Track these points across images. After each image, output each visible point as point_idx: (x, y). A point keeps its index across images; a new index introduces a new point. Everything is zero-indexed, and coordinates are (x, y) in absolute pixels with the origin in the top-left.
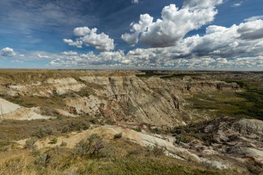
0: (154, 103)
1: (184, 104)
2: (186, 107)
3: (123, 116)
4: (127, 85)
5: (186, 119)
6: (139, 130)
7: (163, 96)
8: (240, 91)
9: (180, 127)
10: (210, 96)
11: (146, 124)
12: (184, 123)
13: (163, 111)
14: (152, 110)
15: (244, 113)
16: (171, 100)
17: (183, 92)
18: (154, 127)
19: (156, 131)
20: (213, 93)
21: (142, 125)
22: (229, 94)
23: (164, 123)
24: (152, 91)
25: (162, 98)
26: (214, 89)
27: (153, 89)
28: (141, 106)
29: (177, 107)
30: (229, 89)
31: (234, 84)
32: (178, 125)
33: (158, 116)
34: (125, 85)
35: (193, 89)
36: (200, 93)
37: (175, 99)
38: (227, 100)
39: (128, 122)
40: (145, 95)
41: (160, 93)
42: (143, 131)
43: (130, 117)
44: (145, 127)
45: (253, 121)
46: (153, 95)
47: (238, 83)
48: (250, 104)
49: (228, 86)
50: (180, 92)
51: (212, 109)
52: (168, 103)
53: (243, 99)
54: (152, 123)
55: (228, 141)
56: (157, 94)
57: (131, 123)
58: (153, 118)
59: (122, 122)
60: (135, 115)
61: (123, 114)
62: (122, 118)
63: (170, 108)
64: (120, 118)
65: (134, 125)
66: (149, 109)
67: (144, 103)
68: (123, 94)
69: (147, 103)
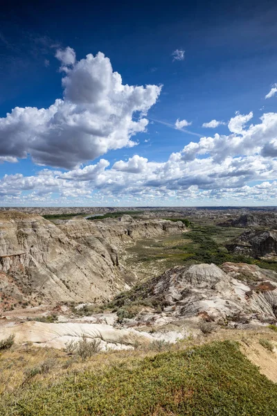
0: (79, 264)
1: (125, 258)
2: (128, 262)
3: (18, 297)
4: (26, 236)
5: (129, 280)
6: (52, 319)
7: (93, 248)
8: (186, 231)
9: (123, 295)
10: (157, 241)
11: (66, 304)
12: (128, 287)
13: (95, 273)
14: (77, 275)
15: (192, 258)
16: (107, 253)
17: (122, 240)
18: (81, 306)
19: (86, 311)
20: (160, 237)
21: (58, 307)
22: (175, 237)
23: (97, 292)
24: (74, 243)
25: (92, 252)
26: (160, 231)
27: (77, 238)
28: (55, 271)
29: (116, 263)
30: (176, 229)
31: (180, 223)
32: (118, 292)
33: (88, 283)
34: (21, 235)
35: (135, 234)
36: (145, 238)
37: (112, 251)
38: (175, 244)
39: (29, 308)
40: (62, 250)
41: (88, 244)
42: (61, 318)
43: (34, 295)
44: (64, 308)
45: (202, 265)
46: (77, 249)
47: (183, 221)
48: (197, 246)
49: (173, 226)
50: (118, 240)
51: (160, 258)
52: (101, 259)
53: (190, 241)
54: (78, 299)
55: (182, 299)
56: (83, 246)
57: (37, 308)
58: (79, 289)
59: (16, 310)
60: (43, 291)
61: (20, 293)
62: (16, 301)
63: (105, 267)
64: (11, 303)
65: (42, 311)
66: (71, 275)
67: (61, 264)
68: (17, 253)
69: (66, 265)
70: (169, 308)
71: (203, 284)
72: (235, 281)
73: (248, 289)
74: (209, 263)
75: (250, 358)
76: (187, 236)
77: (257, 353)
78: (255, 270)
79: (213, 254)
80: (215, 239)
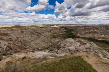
0: (38, 39)
1: (50, 37)
2: (51, 38)
3: (24, 47)
4: (24, 32)
5: (51, 42)
6: (33, 52)
7: (42, 35)
8: (65, 30)
10: (58, 33)
11: (36, 48)
12: (51, 44)
13: (43, 41)
14: (38, 41)
15: (67, 37)
16: (45, 36)
17: (49, 33)
18: (40, 48)
19: (41, 50)
20: (58, 32)
21: (34, 49)
22: (62, 32)
23: (43, 45)
24: (37, 34)
25: (42, 36)
26: (59, 30)
27: (37, 32)
28: (32, 41)
29: (48, 38)
31: (64, 28)
32: (48, 45)
33: (41, 43)
34: (22, 32)
35: (52, 31)
36: (55, 32)
37: (46, 35)
38: (62, 34)
39: (27, 49)
40: (34, 36)
42: (35, 51)
43: (28, 46)
44: (36, 49)
45: (69, 39)
46: (37, 35)
47: (65, 28)
48: (68, 34)
49: (62, 29)
50: (48, 33)
51: (59, 37)
52: (44, 37)
53: (66, 33)
56: (39, 34)
57: (29, 49)
58: (39, 45)
59: (24, 50)
60: (30, 45)
61: (24, 46)
62: (23, 48)
63: (45, 39)
64: (22, 48)
65: (31, 50)
67: (34, 39)
68: (22, 36)
69: (35, 39)
70: (61, 48)
71: (69, 43)
72: (77, 42)
73: (80, 44)
74: (71, 38)
76: (65, 32)
77: (85, 58)
78: (82, 40)
79: (72, 36)
80: (72, 32)
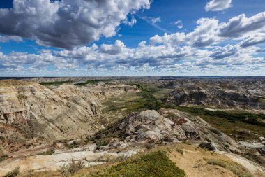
0: (69, 115)
1: (101, 109)
2: (103, 111)
3: (22, 141)
5: (103, 123)
6: (51, 152)
7: (79, 104)
8: (138, 91)
9: (100, 132)
10: (121, 98)
11: (61, 142)
12: (103, 127)
13: (81, 120)
14: (68, 122)
15: (142, 107)
16: (89, 107)
17: (99, 98)
18: (72, 142)
19: (75, 144)
20: (122, 95)
21: (55, 144)
22: (132, 95)
23: (82, 132)
24: (65, 101)
25: (78, 107)
26: (123, 91)
27: (67, 98)
29: (95, 113)
30: (132, 90)
31: (135, 86)
32: (97, 131)
33: (76, 126)
35: (107, 94)
36: (113, 96)
37: (92, 105)
38: (132, 99)
39: (32, 148)
40: (56, 106)
41: (75, 101)
42: (57, 151)
43: (35, 139)
44: (59, 145)
45: (148, 111)
46: (67, 105)
47: (137, 85)
48: (145, 100)
49: (131, 88)
50: (96, 98)
51: (123, 108)
52: (85, 111)
53: (141, 97)
54: (69, 137)
55: (136, 131)
56: (72, 103)
57: (38, 147)
58: (70, 131)
59: (21, 150)
60: (43, 135)
61: (24, 138)
62: (20, 144)
63: (88, 115)
64: (16, 146)
65: (43, 148)
66: (64, 123)
67: (56, 116)
68: (17, 111)
69: (60, 116)
70: (129, 137)
71: (148, 122)
72: (166, 119)
73: (173, 123)
74: (152, 109)
75: (171, 159)
76: (139, 94)
77: (175, 156)
78: (176, 112)
79: (154, 104)
80: (155, 95)
